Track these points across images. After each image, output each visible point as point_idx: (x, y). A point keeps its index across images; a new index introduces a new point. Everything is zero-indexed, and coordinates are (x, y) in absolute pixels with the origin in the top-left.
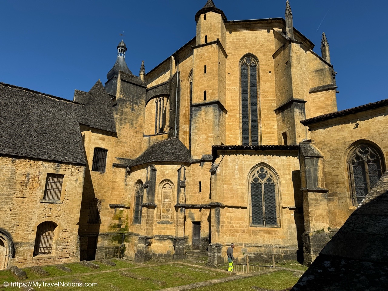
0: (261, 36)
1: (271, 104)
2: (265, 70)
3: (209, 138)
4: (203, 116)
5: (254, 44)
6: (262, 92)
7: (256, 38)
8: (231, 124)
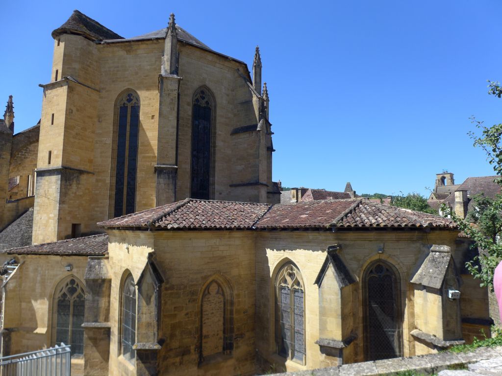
0: (147, 62)
1: (151, 164)
2: (147, 113)
3: (50, 221)
4: (46, 188)
5: (137, 73)
6: (141, 146)
7: (140, 65)
8: (98, 192)
